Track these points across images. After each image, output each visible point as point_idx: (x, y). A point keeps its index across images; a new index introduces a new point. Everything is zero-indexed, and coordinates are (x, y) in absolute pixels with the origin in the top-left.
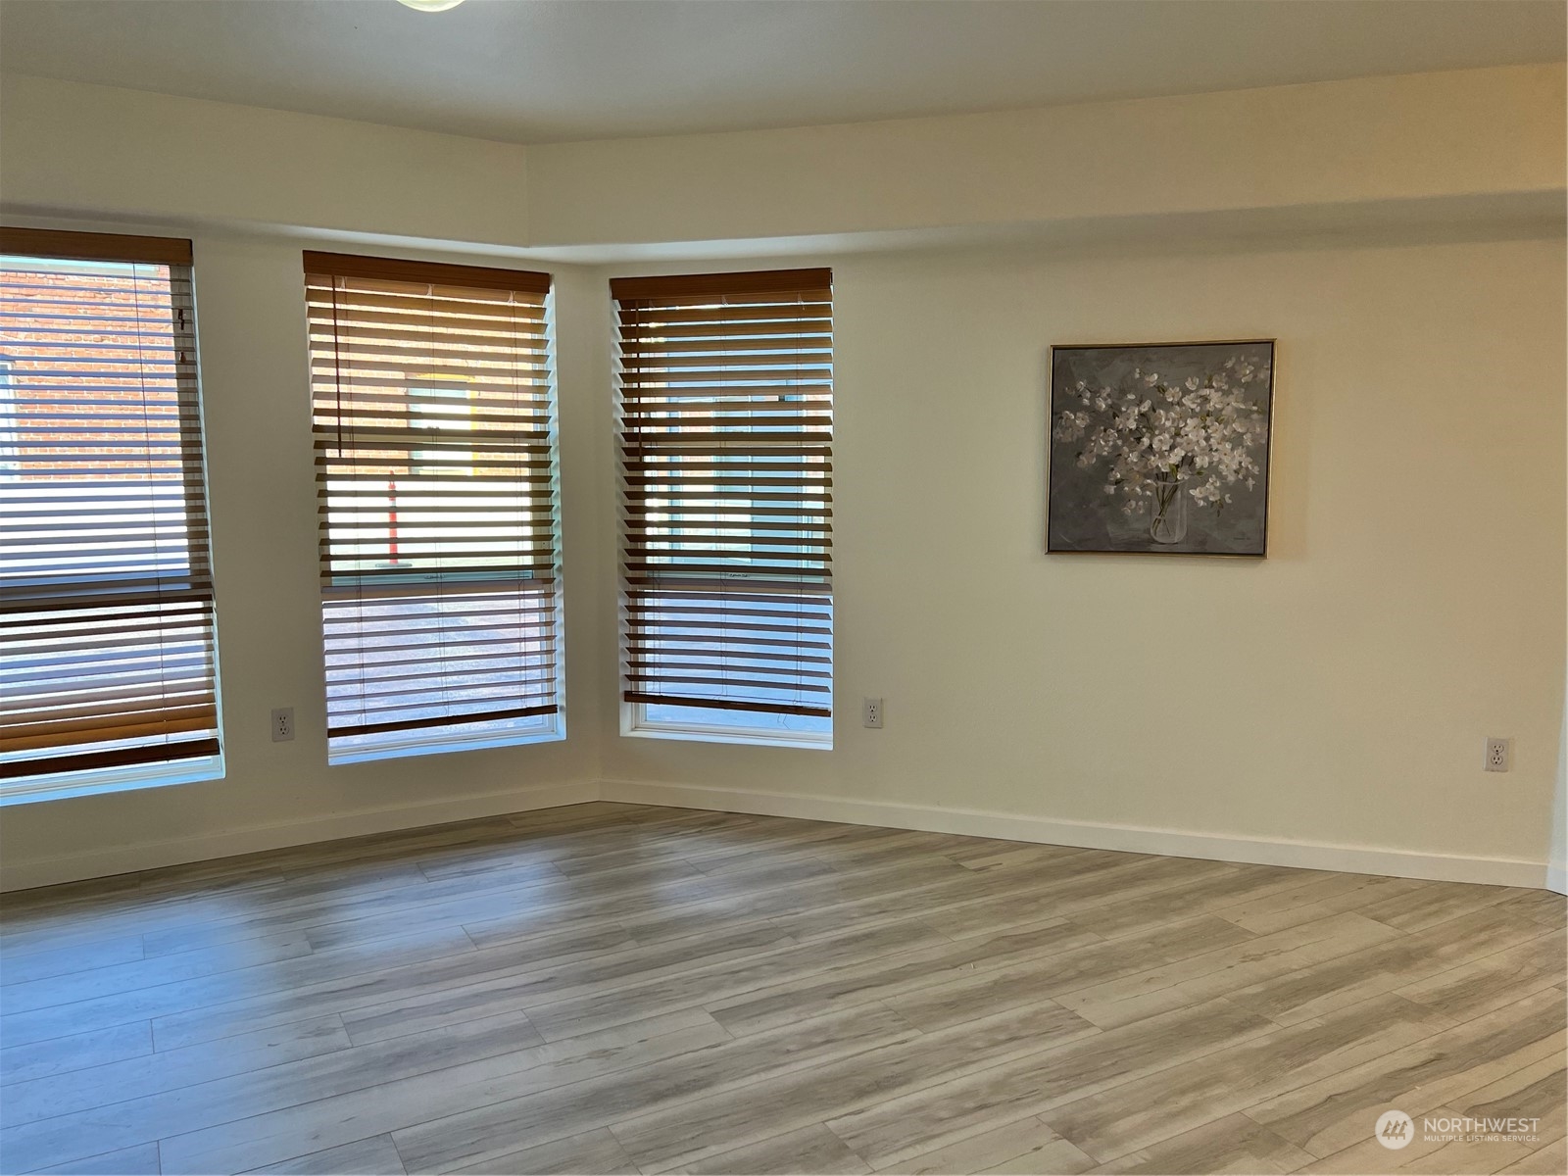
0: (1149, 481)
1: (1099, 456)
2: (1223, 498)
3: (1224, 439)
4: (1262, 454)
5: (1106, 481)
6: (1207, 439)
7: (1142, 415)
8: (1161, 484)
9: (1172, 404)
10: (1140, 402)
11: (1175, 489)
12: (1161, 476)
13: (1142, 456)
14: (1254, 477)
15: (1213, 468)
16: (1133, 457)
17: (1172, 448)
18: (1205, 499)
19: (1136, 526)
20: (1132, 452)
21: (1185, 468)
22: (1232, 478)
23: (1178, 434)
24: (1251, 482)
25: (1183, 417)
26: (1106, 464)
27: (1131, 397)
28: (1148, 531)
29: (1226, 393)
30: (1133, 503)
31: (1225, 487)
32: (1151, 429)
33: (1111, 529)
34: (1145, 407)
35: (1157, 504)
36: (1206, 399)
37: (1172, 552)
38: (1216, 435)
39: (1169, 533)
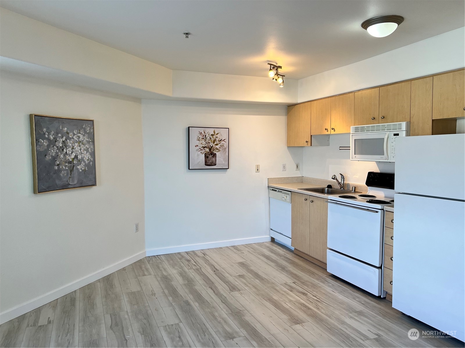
0: (67, 164)
1: (52, 156)
2: (85, 169)
3: (84, 150)
4: (93, 154)
5: (55, 165)
6: (80, 150)
7: (63, 141)
8: (70, 165)
9: (71, 138)
10: (62, 137)
11: (74, 166)
12: (70, 162)
13: (64, 156)
14: (92, 161)
15: (82, 159)
16: (62, 156)
17: (72, 153)
18: (81, 169)
19: (64, 180)
20: (61, 154)
21: (76, 159)
22: (87, 162)
23: (73, 148)
24: (91, 163)
25: (74, 143)
26: (54, 159)
27: (60, 135)
28: (67, 181)
29: (84, 135)
30: (63, 172)
31: (86, 165)
32: (66, 146)
33: (58, 182)
34: (64, 139)
35: (69, 172)
36: (79, 137)
37: (75, 187)
38: (82, 149)
39: (73, 181)
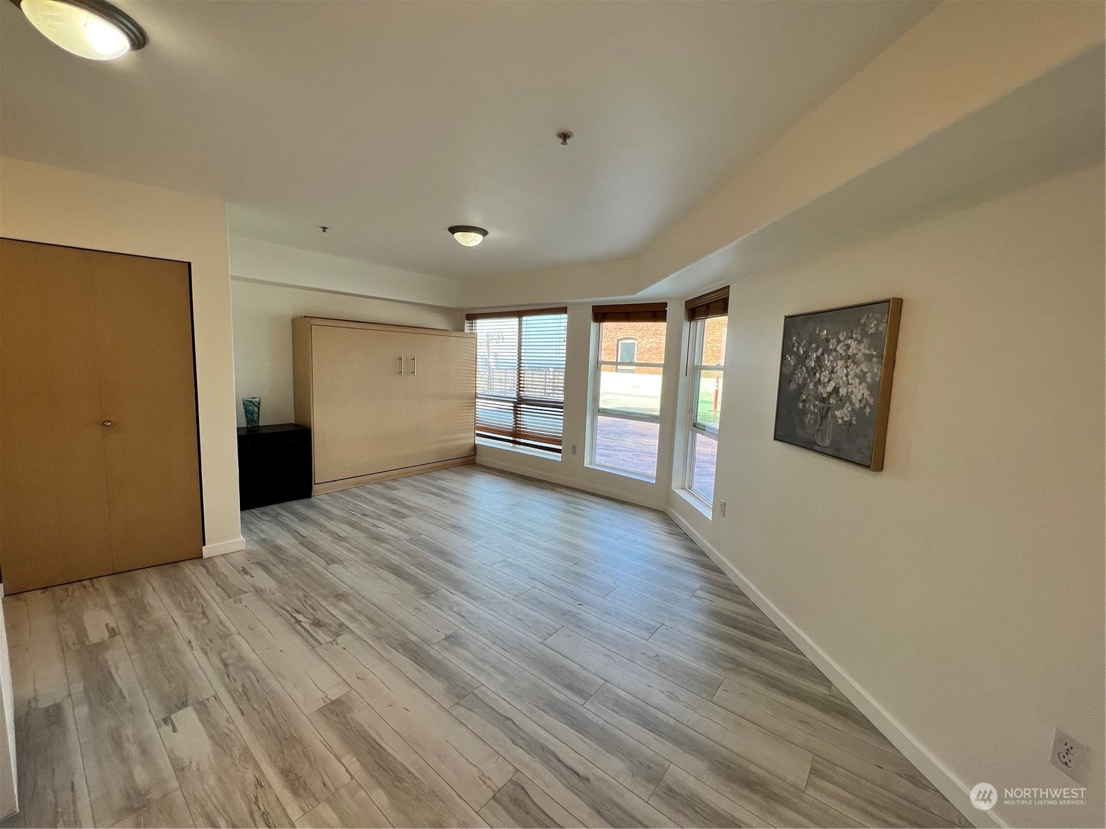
0: (817, 403)
1: (798, 384)
2: (851, 420)
3: (856, 376)
4: (884, 391)
5: (799, 401)
6: (847, 375)
7: (818, 357)
8: (822, 404)
9: (831, 350)
10: (817, 350)
11: (829, 408)
12: (823, 400)
13: (815, 385)
14: (870, 406)
15: (849, 396)
16: (811, 386)
17: (829, 380)
18: (842, 418)
19: (808, 431)
20: (811, 382)
21: (834, 396)
22: (857, 406)
23: (832, 371)
24: (868, 410)
25: (836, 360)
26: (800, 389)
27: (814, 346)
28: (813, 436)
29: (860, 342)
30: (809, 415)
31: (853, 412)
32: (821, 367)
33: (797, 431)
34: (819, 352)
35: (819, 418)
36: (848, 346)
37: (823, 452)
38: (852, 373)
39: (823, 439)
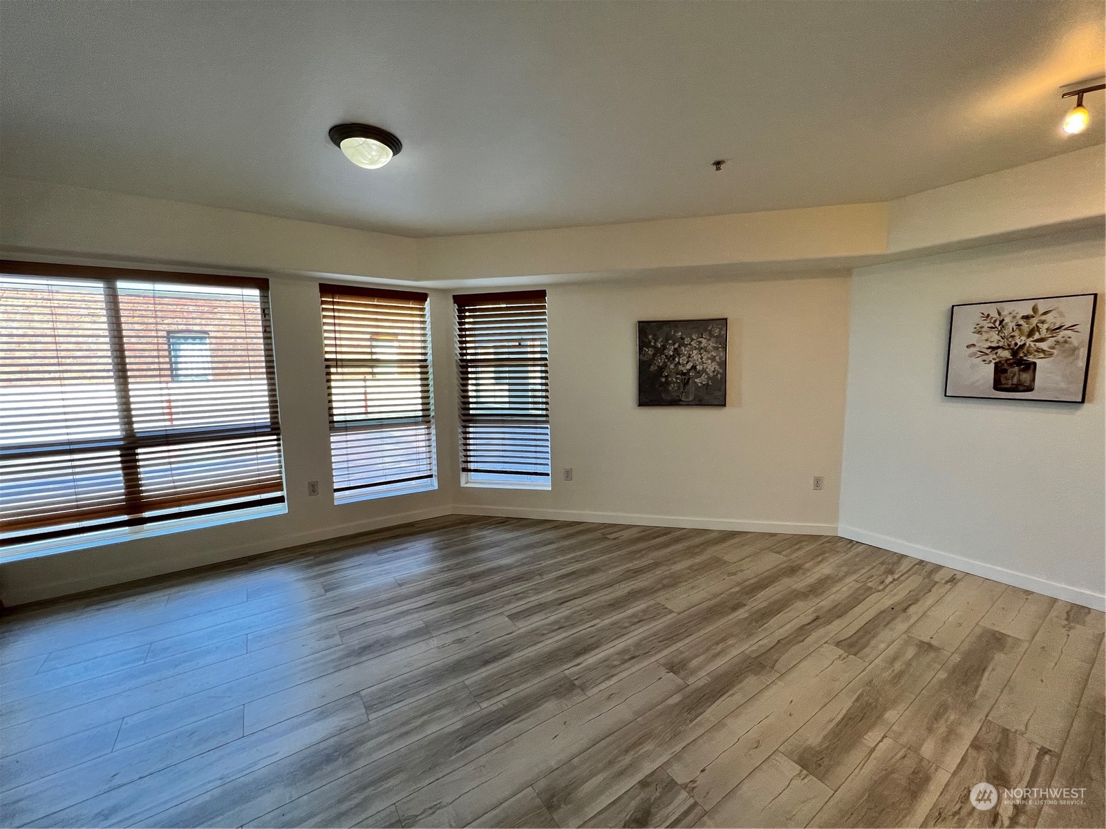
0: (679, 376)
1: (658, 366)
2: (708, 383)
3: (708, 358)
4: (723, 364)
5: (661, 376)
6: (701, 359)
7: (675, 349)
8: (683, 377)
9: (687, 345)
10: (674, 344)
11: (689, 379)
12: (684, 374)
13: (676, 365)
14: (720, 374)
15: (704, 371)
16: (672, 366)
17: (688, 362)
18: (701, 383)
19: (674, 394)
20: (671, 364)
21: (693, 371)
22: (711, 374)
23: (689, 357)
24: (719, 376)
25: (691, 350)
26: (661, 369)
27: (670, 342)
28: (678, 396)
29: (708, 340)
30: (672, 385)
31: (709, 378)
32: (679, 355)
33: (663, 396)
34: (676, 346)
35: (682, 385)
36: (700, 342)
37: (689, 405)
38: (705, 357)
39: (687, 397)
